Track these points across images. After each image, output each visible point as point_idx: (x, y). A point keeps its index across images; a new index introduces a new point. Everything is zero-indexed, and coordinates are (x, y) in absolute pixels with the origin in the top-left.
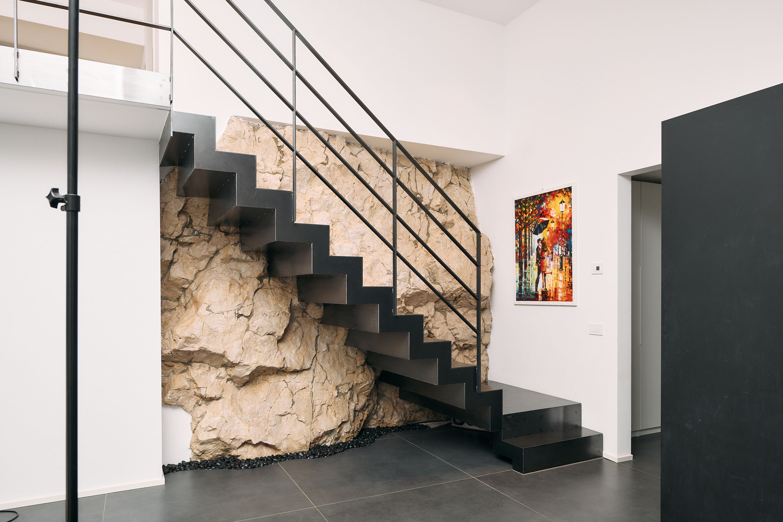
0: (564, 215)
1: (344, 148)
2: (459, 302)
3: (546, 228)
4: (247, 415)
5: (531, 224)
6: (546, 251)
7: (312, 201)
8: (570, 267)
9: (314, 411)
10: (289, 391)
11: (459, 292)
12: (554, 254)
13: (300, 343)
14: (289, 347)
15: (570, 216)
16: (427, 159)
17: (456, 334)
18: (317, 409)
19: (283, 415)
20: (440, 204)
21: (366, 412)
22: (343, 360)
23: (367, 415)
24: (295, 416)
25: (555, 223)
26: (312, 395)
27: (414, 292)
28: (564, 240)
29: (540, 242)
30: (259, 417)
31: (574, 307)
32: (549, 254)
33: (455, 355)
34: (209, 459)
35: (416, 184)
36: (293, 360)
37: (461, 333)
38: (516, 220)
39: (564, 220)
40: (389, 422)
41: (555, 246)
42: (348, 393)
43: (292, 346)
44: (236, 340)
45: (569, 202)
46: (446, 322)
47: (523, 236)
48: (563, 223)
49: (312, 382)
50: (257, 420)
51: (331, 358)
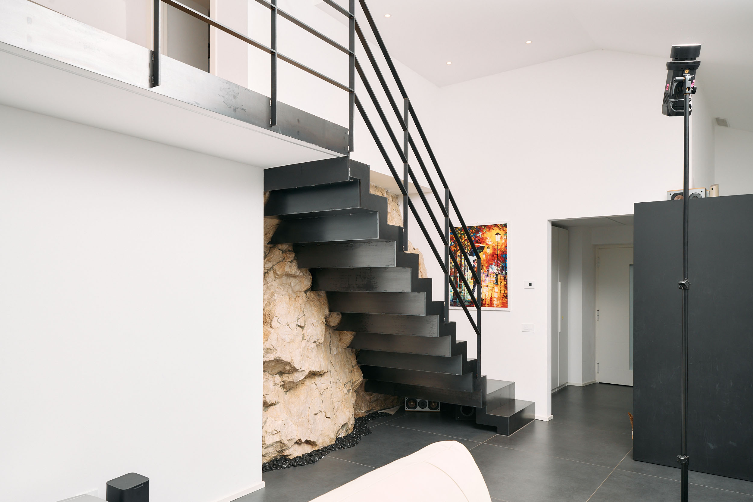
0: (499, 243)
3: (482, 252)
4: (295, 417)
5: (466, 247)
6: (482, 269)
8: (505, 283)
9: (334, 408)
12: (490, 272)
13: (323, 348)
15: (505, 245)
16: (381, 187)
18: (336, 405)
19: (317, 414)
22: (345, 361)
24: (324, 414)
25: (491, 249)
26: (332, 394)
28: (499, 262)
30: (303, 418)
31: (509, 312)
32: (485, 272)
34: (267, 461)
36: (323, 364)
38: (451, 243)
39: (499, 247)
42: (351, 390)
45: (504, 235)
47: (458, 256)
48: (499, 250)
49: (331, 382)
50: (302, 420)
51: (339, 361)
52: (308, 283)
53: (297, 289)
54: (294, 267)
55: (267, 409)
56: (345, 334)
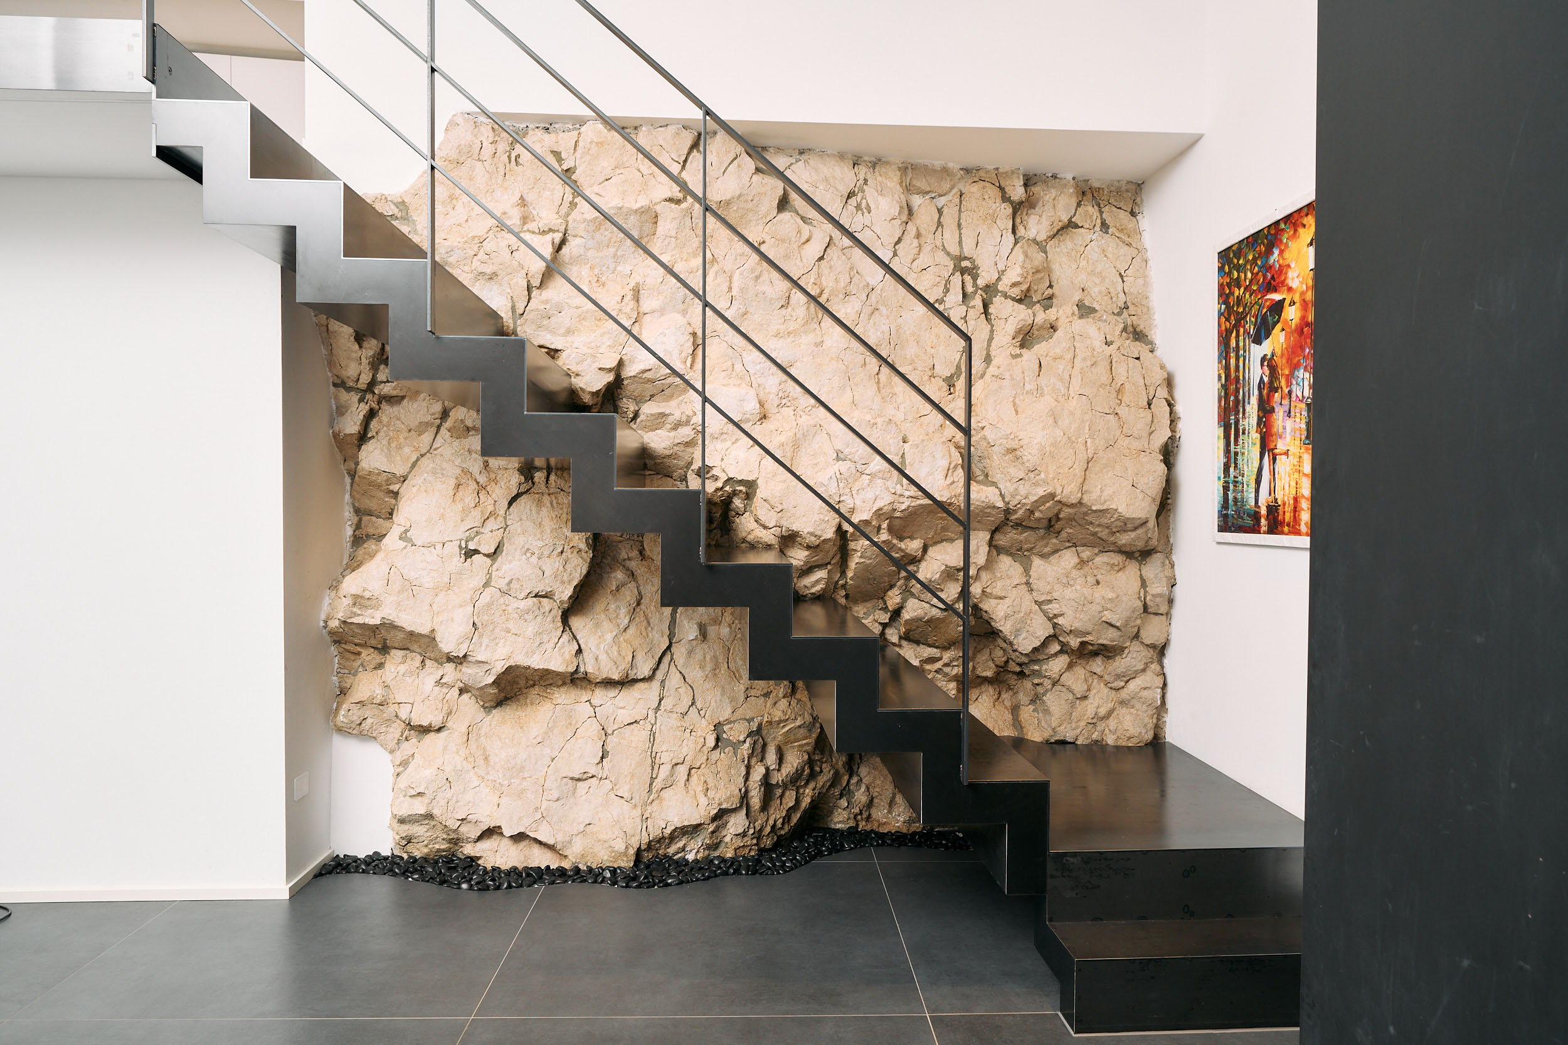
1: (735, 159)
2: (1062, 532)
3: (1278, 321)
4: (498, 771)
5: (1247, 315)
6: (1277, 390)
7: (643, 291)
9: (654, 776)
10: (596, 727)
11: (1048, 505)
12: (1294, 395)
13: (628, 618)
14: (597, 625)
16: (997, 169)
17: (1056, 616)
18: (664, 771)
19: (579, 780)
20: (1019, 279)
21: (807, 791)
22: (740, 663)
23: (812, 797)
24: (607, 784)
25: (1298, 305)
26: (652, 740)
27: (912, 505)
29: (1266, 363)
30: (524, 778)
33: (1058, 670)
34: (423, 855)
35: (960, 234)
36: (603, 657)
37: (1070, 613)
38: (1221, 307)
40: (885, 820)
41: (1296, 373)
42: (745, 741)
43: (606, 625)
44: (461, 606)
46: (1028, 583)
47: (1232, 350)
49: (658, 709)
50: (520, 784)
51: (708, 658)
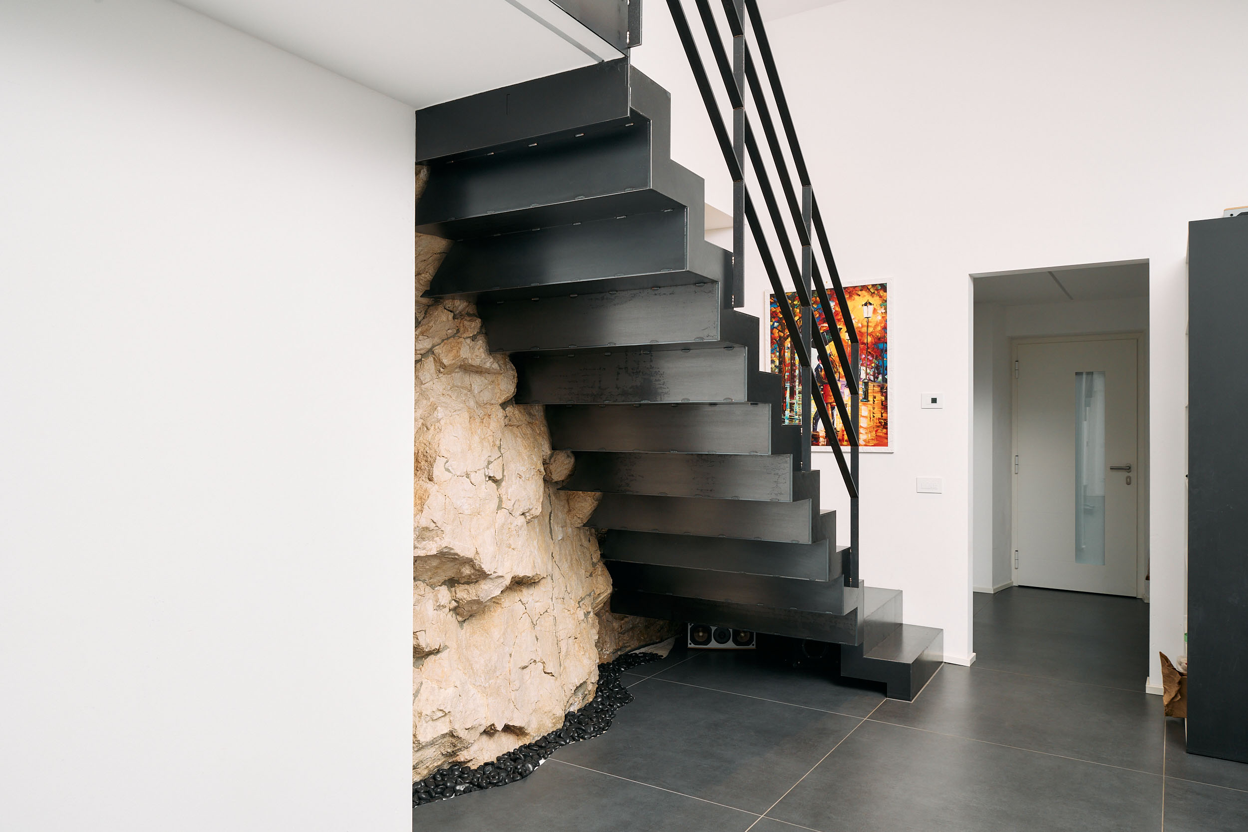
0: (871, 322)
4: (480, 676)
6: (836, 372)
8: (883, 398)
9: (559, 651)
10: (528, 620)
15: (883, 325)
18: (564, 646)
19: (526, 667)
22: (579, 553)
24: (541, 666)
26: (555, 623)
28: (871, 359)
30: (498, 677)
31: (889, 455)
32: (842, 378)
34: (421, 778)
36: (537, 562)
39: (871, 330)
42: (591, 612)
45: (881, 305)
48: (870, 334)
49: (552, 598)
50: (496, 683)
51: (567, 553)
52: (509, 386)
53: (485, 399)
54: (479, 349)
55: (420, 662)
56: (579, 497)
